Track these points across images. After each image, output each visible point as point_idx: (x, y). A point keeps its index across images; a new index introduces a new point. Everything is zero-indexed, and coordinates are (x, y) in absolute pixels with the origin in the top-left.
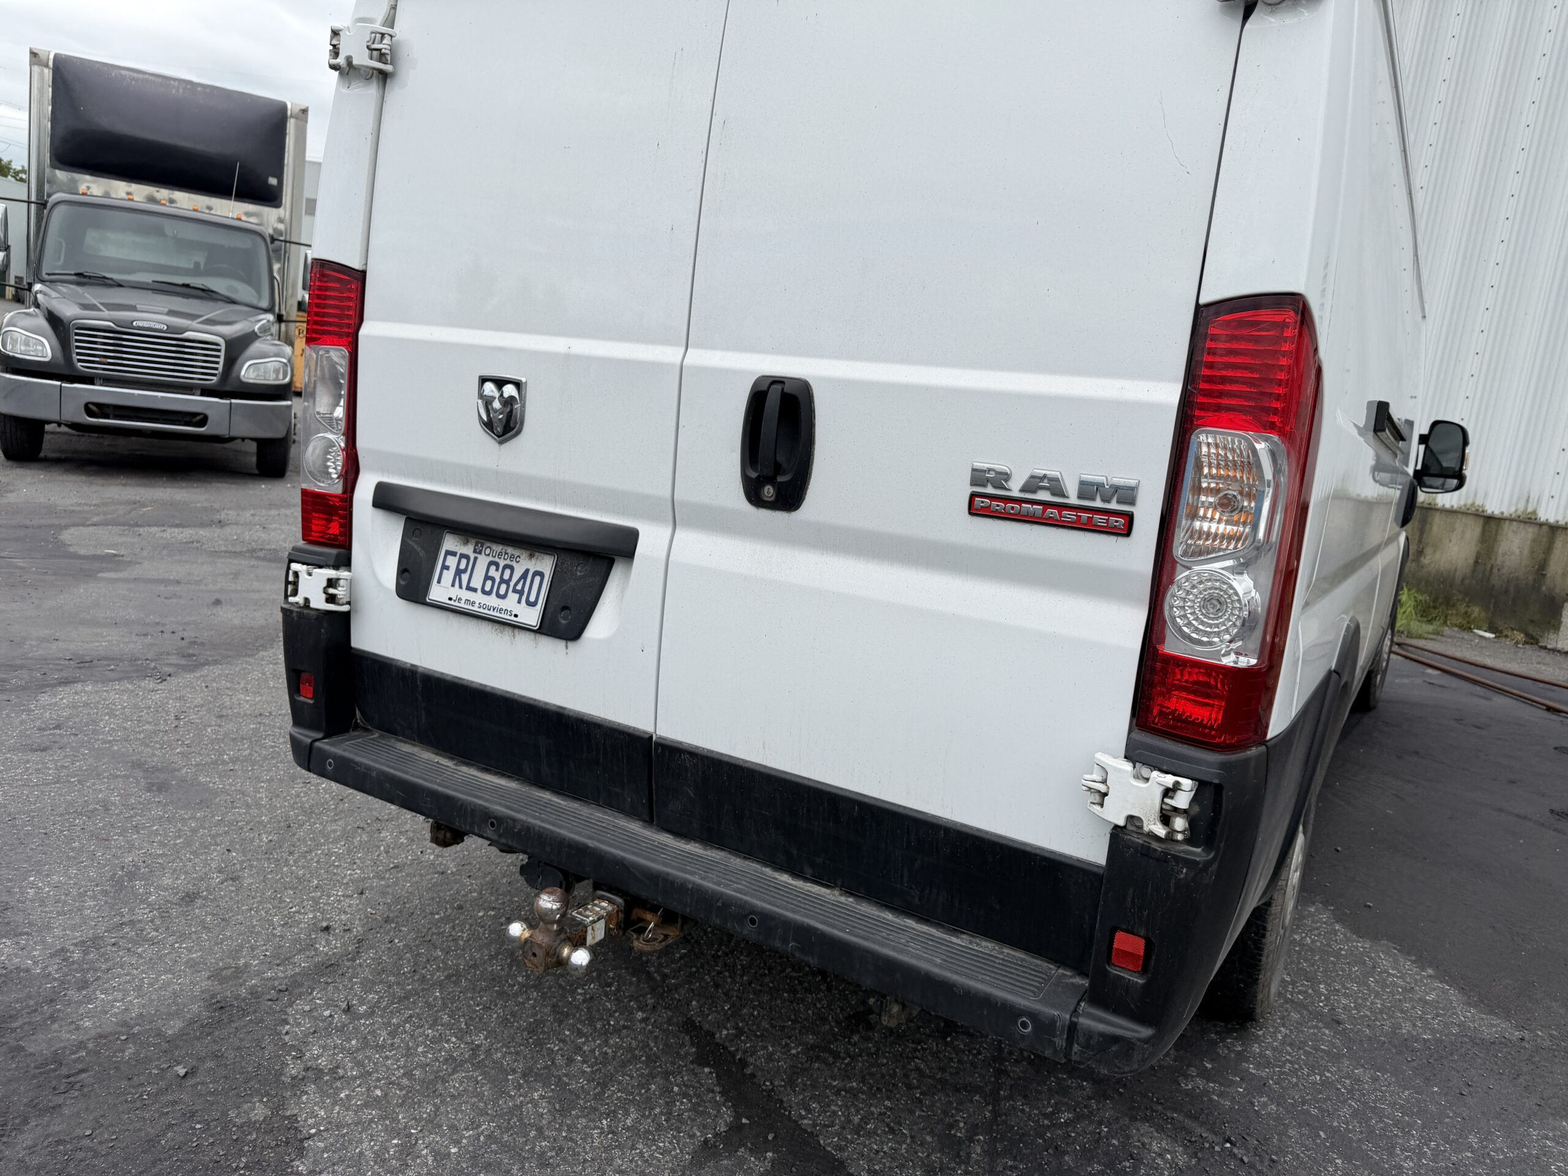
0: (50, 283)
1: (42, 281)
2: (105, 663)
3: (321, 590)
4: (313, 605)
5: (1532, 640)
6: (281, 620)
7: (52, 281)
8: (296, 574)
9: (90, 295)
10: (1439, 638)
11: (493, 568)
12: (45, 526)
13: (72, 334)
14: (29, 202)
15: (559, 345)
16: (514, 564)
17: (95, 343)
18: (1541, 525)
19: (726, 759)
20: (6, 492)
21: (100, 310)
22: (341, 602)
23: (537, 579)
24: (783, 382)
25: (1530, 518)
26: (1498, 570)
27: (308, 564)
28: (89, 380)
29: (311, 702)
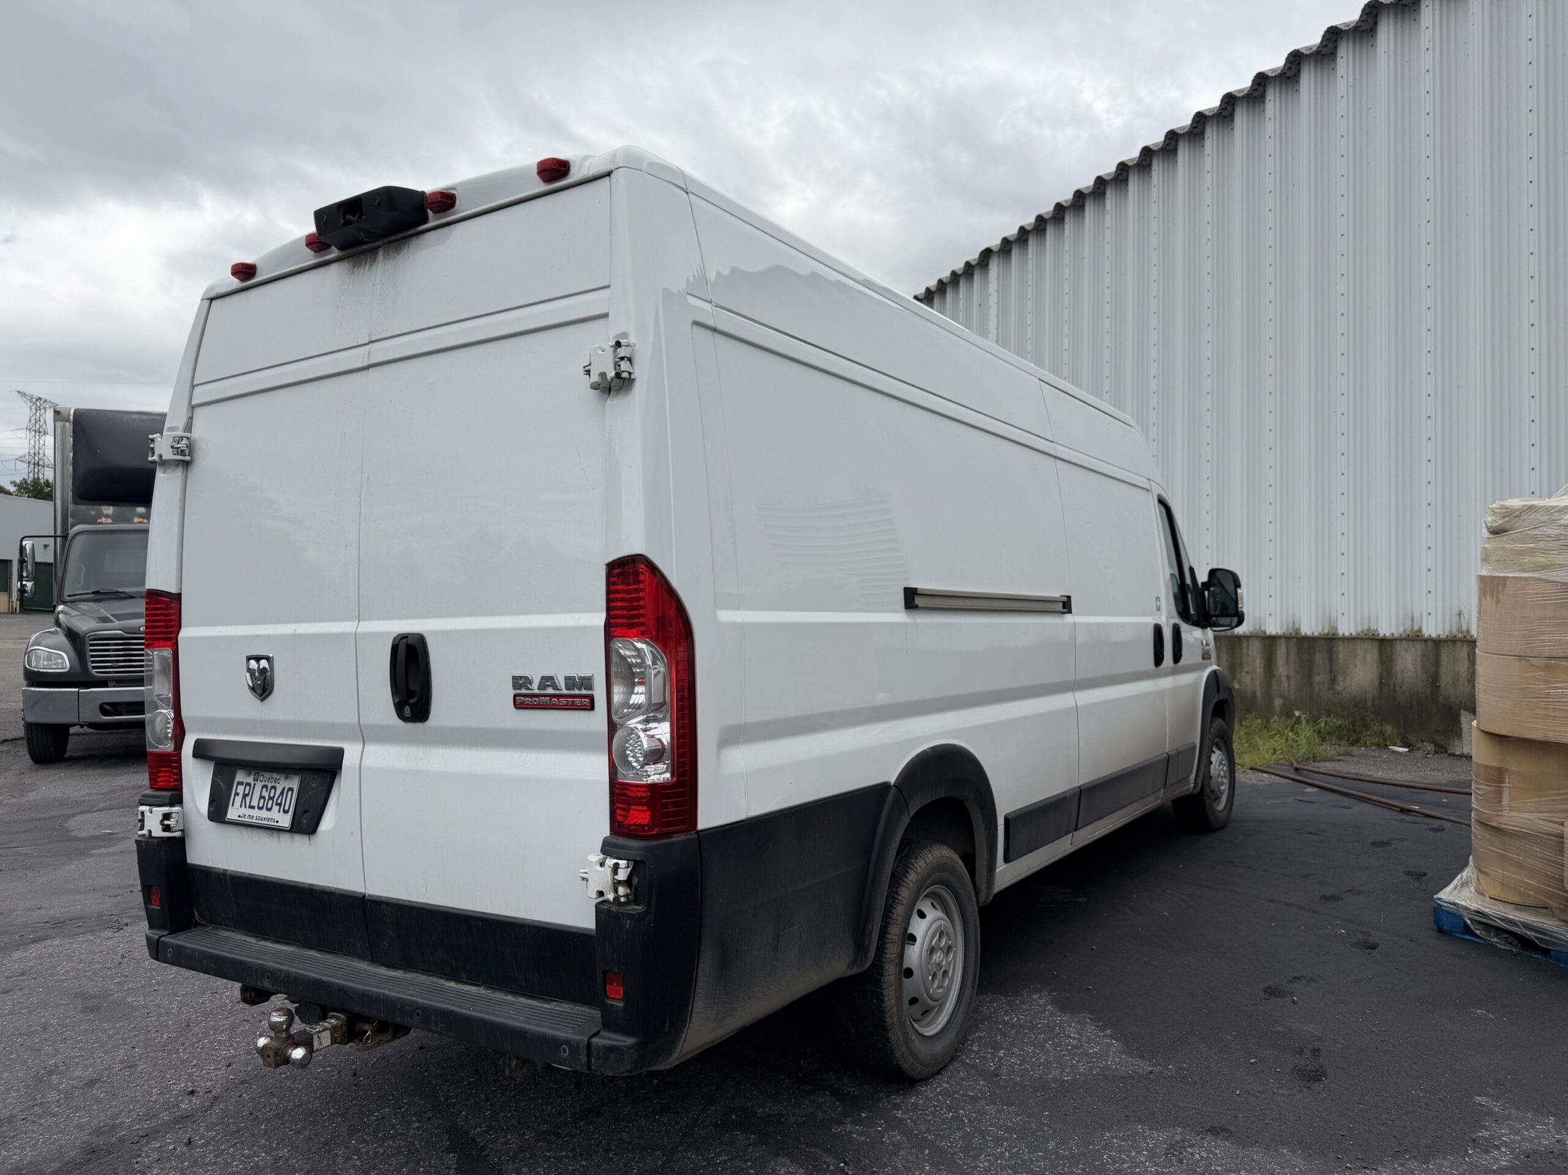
0: (71, 602)
1: (64, 603)
2: (75, 921)
3: (159, 822)
4: (154, 835)
5: (1441, 749)
6: (136, 848)
7: (72, 602)
8: (143, 813)
9: (105, 609)
10: (1349, 758)
11: (265, 789)
12: (55, 817)
13: (87, 644)
14: (55, 537)
15: (288, 629)
16: (277, 785)
17: (108, 650)
18: (1426, 641)
19: (406, 903)
20: (28, 792)
21: (112, 622)
22: (174, 829)
23: (290, 793)
24: (407, 637)
25: (1418, 636)
26: (1401, 687)
27: (150, 805)
28: (104, 683)
29: (159, 908)
